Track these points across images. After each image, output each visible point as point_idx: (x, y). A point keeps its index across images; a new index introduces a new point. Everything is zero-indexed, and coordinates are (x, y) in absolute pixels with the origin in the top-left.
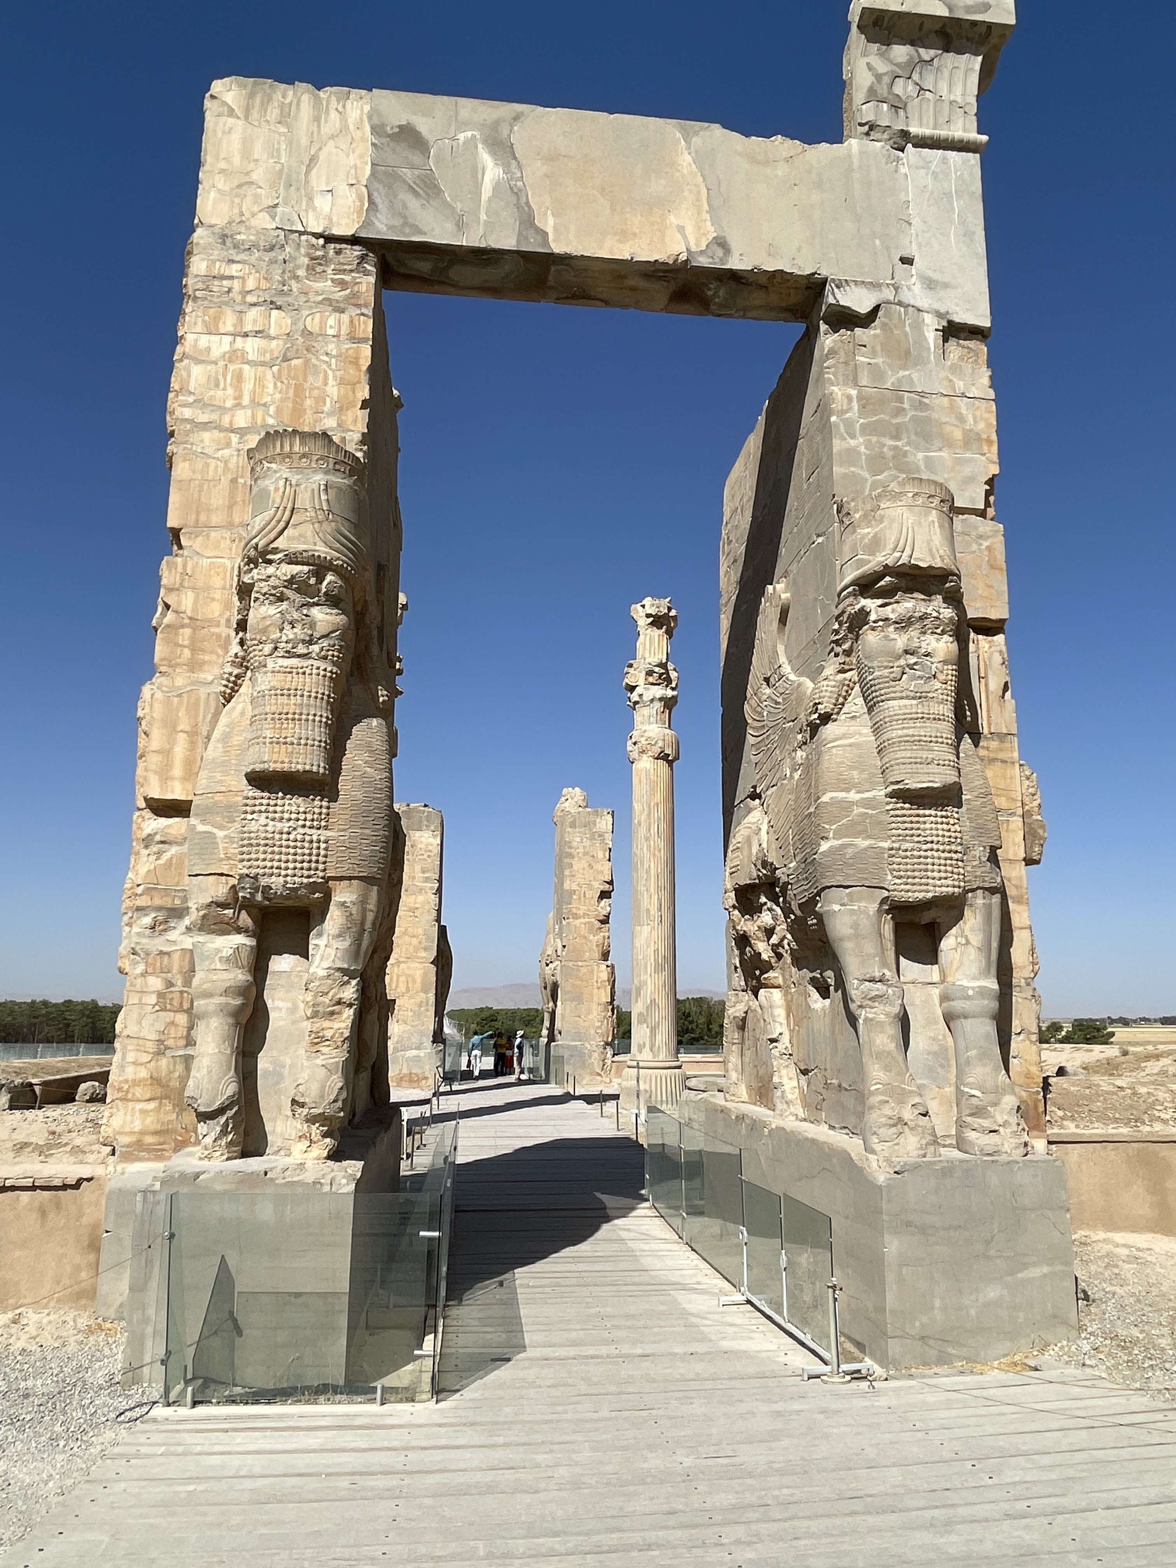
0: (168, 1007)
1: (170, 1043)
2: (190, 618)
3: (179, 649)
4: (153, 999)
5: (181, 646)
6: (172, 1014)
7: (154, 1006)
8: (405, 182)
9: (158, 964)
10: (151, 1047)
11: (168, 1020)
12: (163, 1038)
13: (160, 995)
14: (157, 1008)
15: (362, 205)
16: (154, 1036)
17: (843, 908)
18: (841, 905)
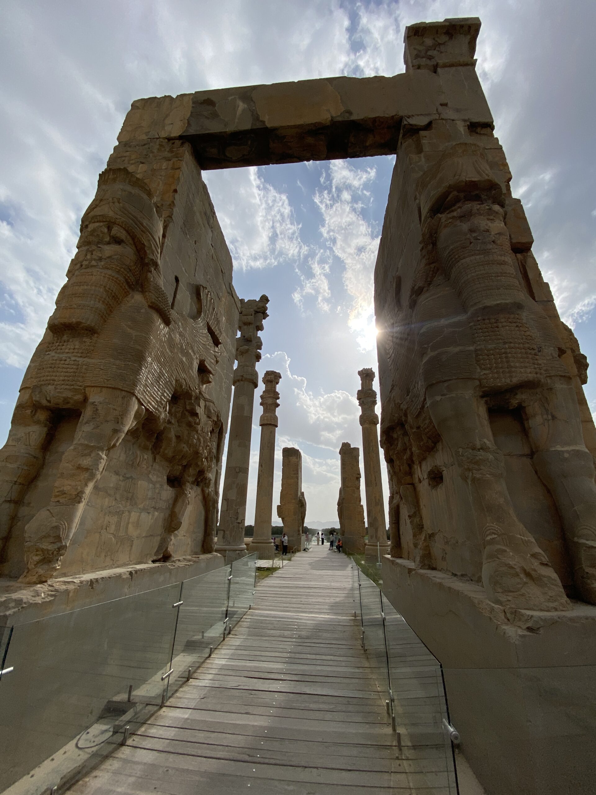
8: (204, 115)
15: (185, 126)
17: (443, 397)
18: (442, 395)
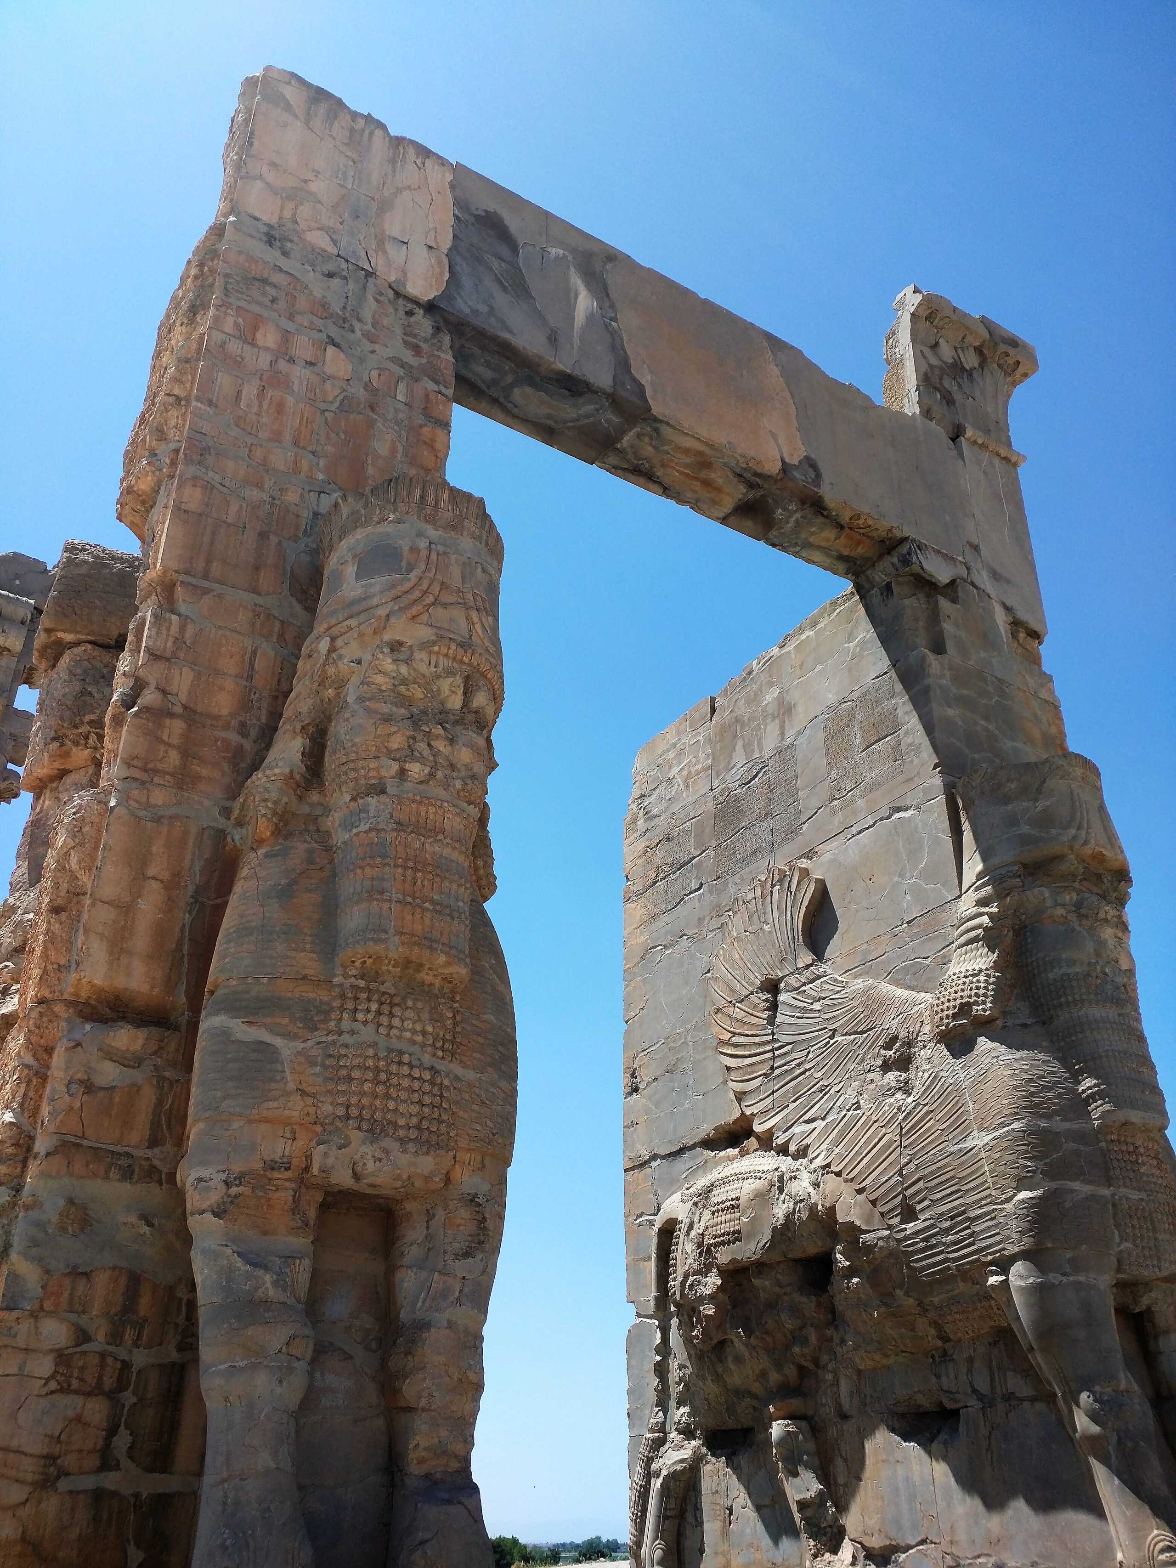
0: (75, 1384)
1: (69, 1461)
2: (185, 707)
3: (162, 748)
4: (44, 1366)
5: (168, 744)
6: (79, 1400)
7: (48, 1380)
8: (491, 269)
9: (66, 1294)
10: (29, 1469)
11: (70, 1413)
12: (56, 1451)
13: (62, 1358)
14: (53, 1385)
15: (442, 274)
16: (37, 1447)
17: (1065, 1279)
18: (1064, 1274)
